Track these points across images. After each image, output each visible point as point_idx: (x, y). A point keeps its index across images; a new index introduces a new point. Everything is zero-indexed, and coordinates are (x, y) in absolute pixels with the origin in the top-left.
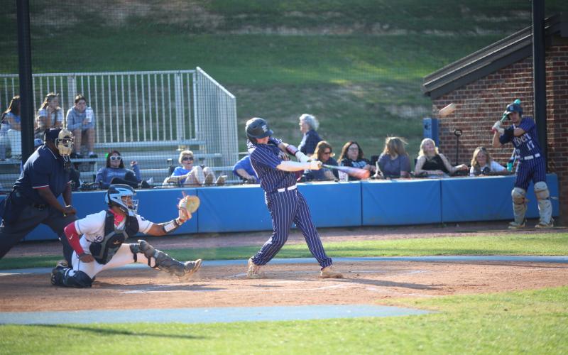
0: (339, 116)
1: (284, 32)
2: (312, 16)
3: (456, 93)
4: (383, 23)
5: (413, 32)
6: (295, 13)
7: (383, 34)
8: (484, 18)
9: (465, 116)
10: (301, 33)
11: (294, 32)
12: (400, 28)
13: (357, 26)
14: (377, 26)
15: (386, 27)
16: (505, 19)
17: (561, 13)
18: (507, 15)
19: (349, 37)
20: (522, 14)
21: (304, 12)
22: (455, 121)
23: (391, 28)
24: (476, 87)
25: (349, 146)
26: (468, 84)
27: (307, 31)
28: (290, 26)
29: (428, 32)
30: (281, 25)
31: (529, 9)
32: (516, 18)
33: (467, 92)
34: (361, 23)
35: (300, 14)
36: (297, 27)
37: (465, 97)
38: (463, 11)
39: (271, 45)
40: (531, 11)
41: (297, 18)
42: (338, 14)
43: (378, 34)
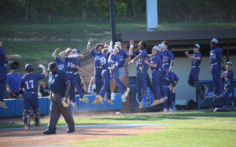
0: (38, 72)
1: (16, 40)
2: (27, 34)
3: (83, 63)
4: (54, 36)
5: (66, 40)
6: (20, 33)
7: (55, 40)
8: (93, 34)
9: (86, 71)
10: (22, 40)
11: (20, 40)
12: (61, 38)
13: (44, 37)
14: (52, 37)
15: (55, 37)
16: (101, 34)
17: (122, 32)
18: (102, 33)
19: (41, 42)
20: (107, 33)
21: (23, 32)
22: (83, 73)
23: (57, 38)
24: (90, 60)
25: (42, 83)
26: (88, 59)
27: (25, 39)
28: (18, 38)
29: (72, 39)
30: (14, 37)
31: (110, 31)
32: (105, 34)
33: (87, 62)
34: (46, 36)
35: (22, 33)
36: (21, 38)
37: (86, 64)
38: (85, 31)
39: (11, 45)
40: (111, 32)
41: (21, 34)
42: (37, 33)
43: (53, 41)
